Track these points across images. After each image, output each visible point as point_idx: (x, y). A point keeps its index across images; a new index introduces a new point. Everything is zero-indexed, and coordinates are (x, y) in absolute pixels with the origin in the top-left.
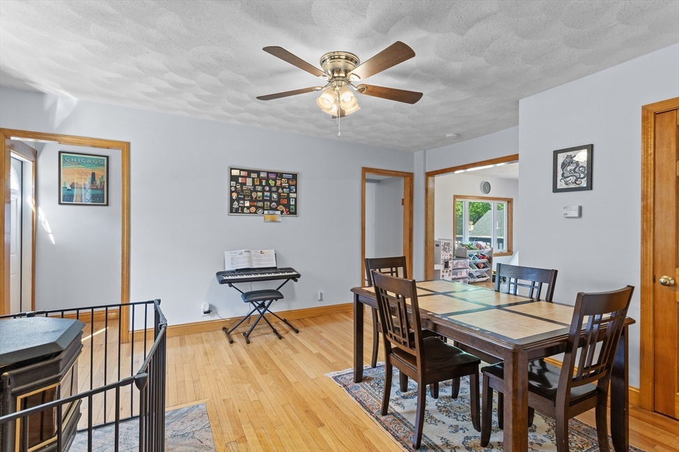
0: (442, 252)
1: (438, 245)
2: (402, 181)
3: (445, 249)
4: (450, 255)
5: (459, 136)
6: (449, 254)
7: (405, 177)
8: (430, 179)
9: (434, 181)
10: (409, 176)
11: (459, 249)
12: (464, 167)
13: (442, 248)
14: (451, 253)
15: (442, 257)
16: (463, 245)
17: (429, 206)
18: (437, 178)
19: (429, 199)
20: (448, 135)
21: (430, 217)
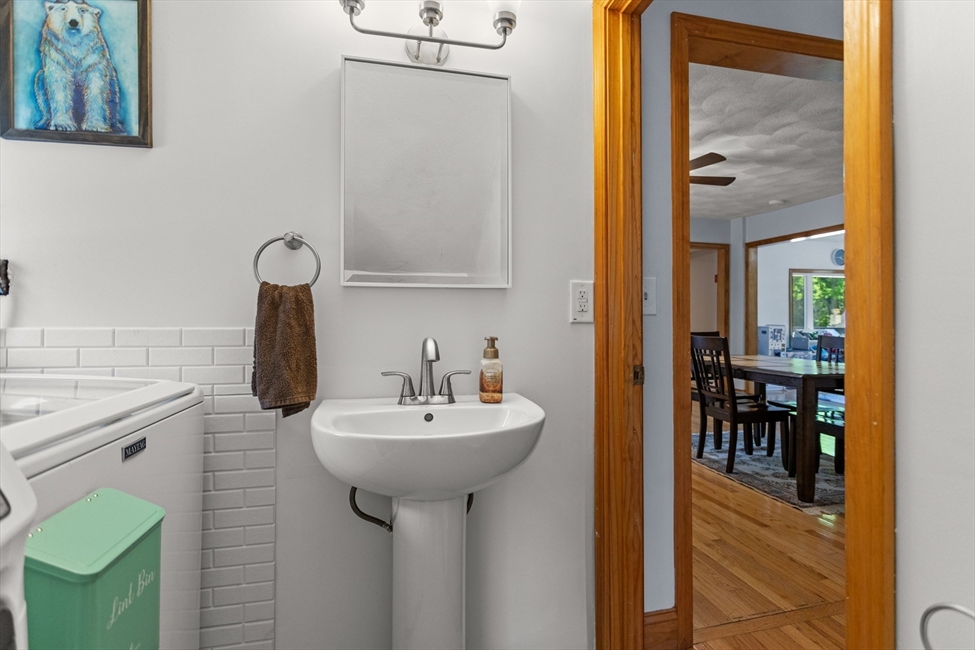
0: (770, 340)
1: (764, 332)
2: (715, 254)
3: (775, 337)
4: (783, 345)
5: (786, 202)
6: (780, 343)
7: (719, 249)
8: (752, 251)
9: (756, 252)
10: (725, 249)
11: (797, 339)
12: (807, 234)
13: (770, 335)
14: (785, 341)
15: (771, 347)
16: (803, 334)
17: (751, 282)
18: (761, 249)
19: (750, 274)
20: (771, 202)
21: (751, 295)
